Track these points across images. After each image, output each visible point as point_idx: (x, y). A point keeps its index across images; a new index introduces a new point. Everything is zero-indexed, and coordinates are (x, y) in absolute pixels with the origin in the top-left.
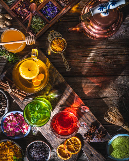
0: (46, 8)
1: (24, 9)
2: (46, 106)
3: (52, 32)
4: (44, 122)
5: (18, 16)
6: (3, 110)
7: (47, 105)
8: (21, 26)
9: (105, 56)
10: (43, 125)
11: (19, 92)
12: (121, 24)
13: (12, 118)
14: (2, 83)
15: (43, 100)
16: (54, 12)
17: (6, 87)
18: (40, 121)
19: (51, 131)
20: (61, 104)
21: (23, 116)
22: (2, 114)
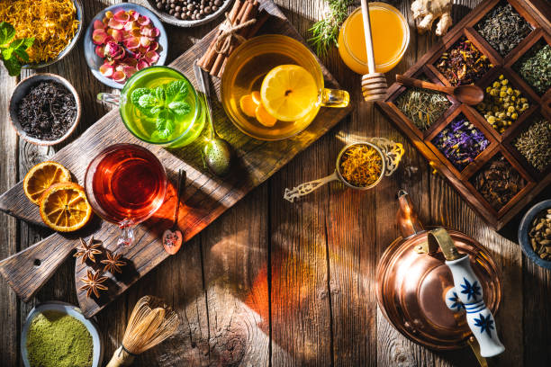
0: (469, 132)
1: (468, 68)
2: (181, 130)
3: (398, 147)
4: (134, 125)
5: (447, 52)
6: (170, 8)
7: (184, 134)
8: (416, 61)
9: (327, 300)
10: (127, 121)
11: (223, 54)
12: (421, 345)
13: (146, 34)
14: (250, 5)
15: (200, 123)
16: (458, 155)
17: (238, 17)
18: (139, 114)
19: (108, 145)
20: (187, 175)
21: (153, 66)
22: (158, 4)
